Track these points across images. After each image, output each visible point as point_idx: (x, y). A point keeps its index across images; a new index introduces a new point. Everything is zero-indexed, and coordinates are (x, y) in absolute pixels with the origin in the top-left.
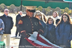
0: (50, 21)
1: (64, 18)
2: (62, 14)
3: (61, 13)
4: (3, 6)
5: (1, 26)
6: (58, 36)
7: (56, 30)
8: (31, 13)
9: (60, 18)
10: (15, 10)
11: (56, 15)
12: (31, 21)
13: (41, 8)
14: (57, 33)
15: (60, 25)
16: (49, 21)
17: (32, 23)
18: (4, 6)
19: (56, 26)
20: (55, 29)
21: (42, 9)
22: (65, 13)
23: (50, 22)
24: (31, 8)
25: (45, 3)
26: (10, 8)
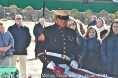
0: (92, 33)
1: (115, 28)
2: (111, 21)
3: (110, 19)
4: (15, 10)
5: (10, 42)
6: (106, 57)
7: (102, 48)
8: (61, 22)
9: (107, 27)
10: (35, 16)
11: (101, 24)
12: (63, 34)
13: (76, 13)
14: (103, 53)
15: (108, 39)
16: (89, 34)
17: (64, 37)
18: (17, 10)
19: (101, 42)
20: (100, 46)
21: (79, 14)
22: (116, 20)
23: (91, 35)
24: (61, 13)
25: (83, 3)
26: (26, 13)
